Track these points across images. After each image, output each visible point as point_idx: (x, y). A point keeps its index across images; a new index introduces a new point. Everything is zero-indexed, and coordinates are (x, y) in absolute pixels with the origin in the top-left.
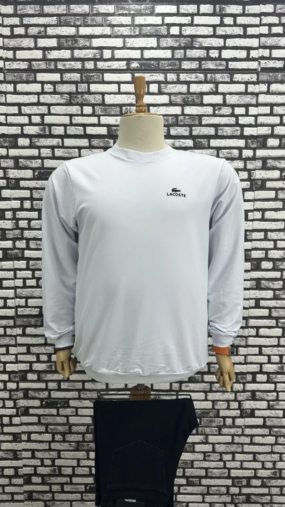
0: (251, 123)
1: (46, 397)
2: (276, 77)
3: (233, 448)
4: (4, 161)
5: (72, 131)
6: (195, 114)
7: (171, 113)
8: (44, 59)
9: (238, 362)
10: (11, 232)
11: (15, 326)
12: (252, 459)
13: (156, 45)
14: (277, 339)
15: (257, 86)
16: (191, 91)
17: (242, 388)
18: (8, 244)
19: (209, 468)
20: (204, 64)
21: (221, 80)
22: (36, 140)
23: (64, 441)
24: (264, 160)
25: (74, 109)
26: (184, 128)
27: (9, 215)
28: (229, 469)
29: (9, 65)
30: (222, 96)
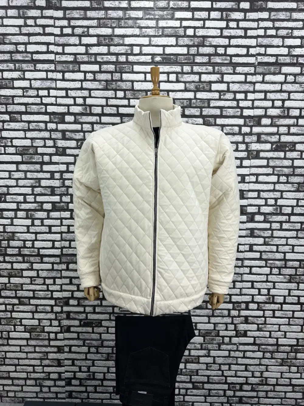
0: (249, 106)
1: (84, 318)
2: (269, 70)
3: (230, 361)
4: (54, 134)
5: (107, 110)
6: (205, 98)
7: (186, 98)
8: (87, 53)
9: (235, 293)
10: (59, 189)
11: (60, 263)
12: (244, 370)
13: (175, 44)
14: (266, 276)
15: (254, 76)
16: (202, 80)
17: (238, 314)
18: (56, 199)
19: (211, 376)
20: (213, 59)
21: (226, 72)
22: (79, 117)
23: (97, 353)
24: (259, 135)
25: (110, 94)
26: (196, 109)
27: (57, 175)
28: (226, 377)
29: (59, 58)
30: (226, 85)
